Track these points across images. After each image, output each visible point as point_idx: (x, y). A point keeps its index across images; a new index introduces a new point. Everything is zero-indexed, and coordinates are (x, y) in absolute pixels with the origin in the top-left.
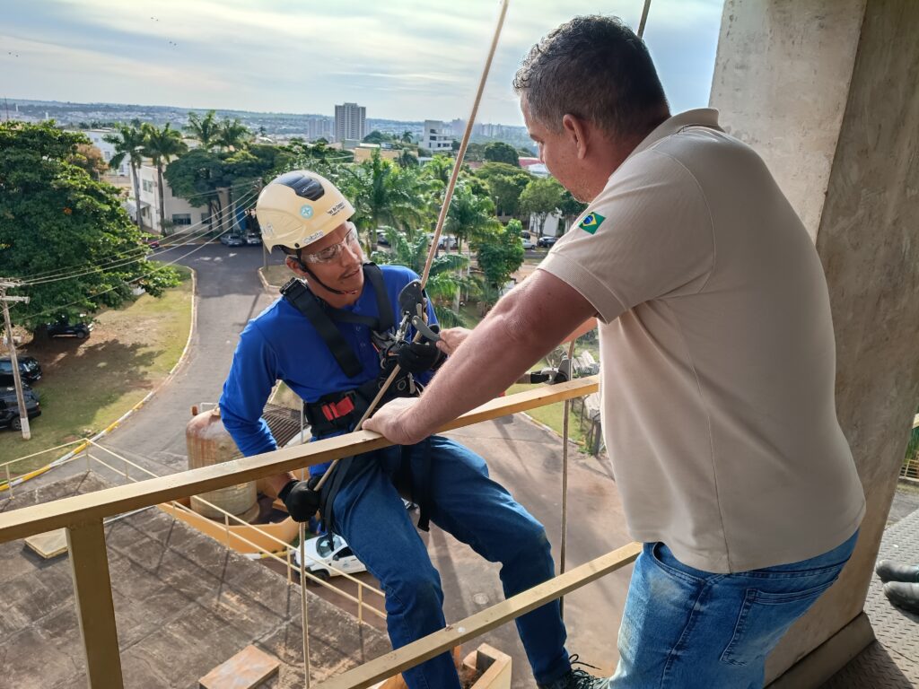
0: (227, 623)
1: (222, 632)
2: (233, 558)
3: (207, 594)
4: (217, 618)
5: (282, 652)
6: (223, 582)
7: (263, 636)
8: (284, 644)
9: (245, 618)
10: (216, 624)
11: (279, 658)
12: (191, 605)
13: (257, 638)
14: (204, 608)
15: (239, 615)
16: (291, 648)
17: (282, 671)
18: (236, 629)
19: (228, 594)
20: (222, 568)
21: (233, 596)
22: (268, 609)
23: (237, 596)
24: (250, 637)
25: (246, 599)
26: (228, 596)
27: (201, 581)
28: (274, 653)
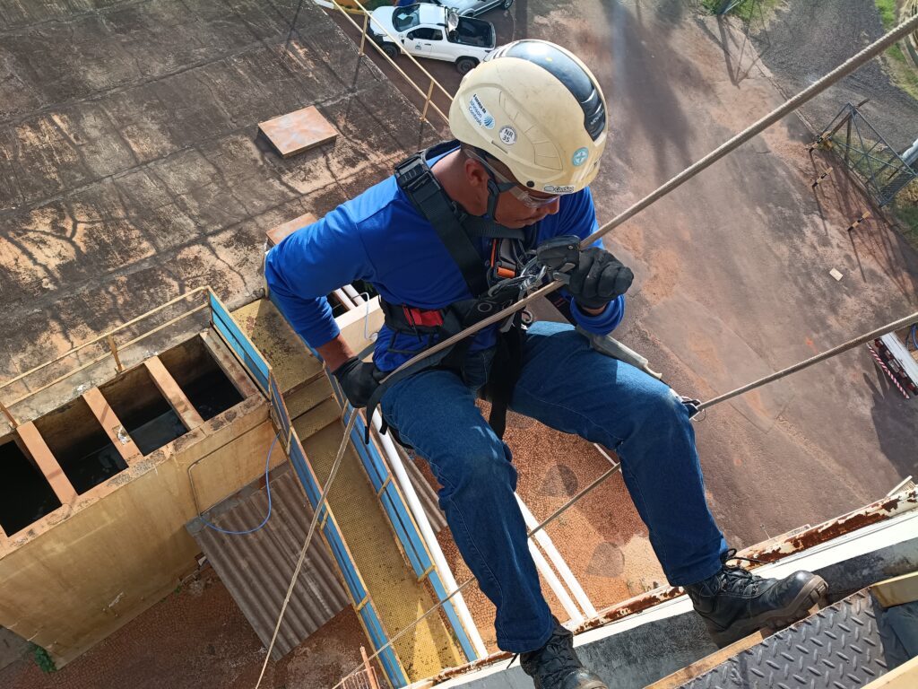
0: (291, 75)
2: (307, 6)
3: (275, 37)
4: (282, 65)
5: (342, 123)
6: (293, 29)
7: (326, 101)
8: (345, 116)
9: (311, 75)
10: (280, 71)
11: (338, 128)
12: (258, 44)
13: (320, 100)
14: (270, 51)
15: (305, 71)
16: (351, 122)
17: (339, 141)
18: (300, 85)
19: (297, 44)
20: (295, 12)
21: (301, 48)
22: (335, 74)
23: (306, 50)
24: (312, 98)
25: (312, 55)
26: (297, 47)
27: (271, 21)
28: (333, 121)
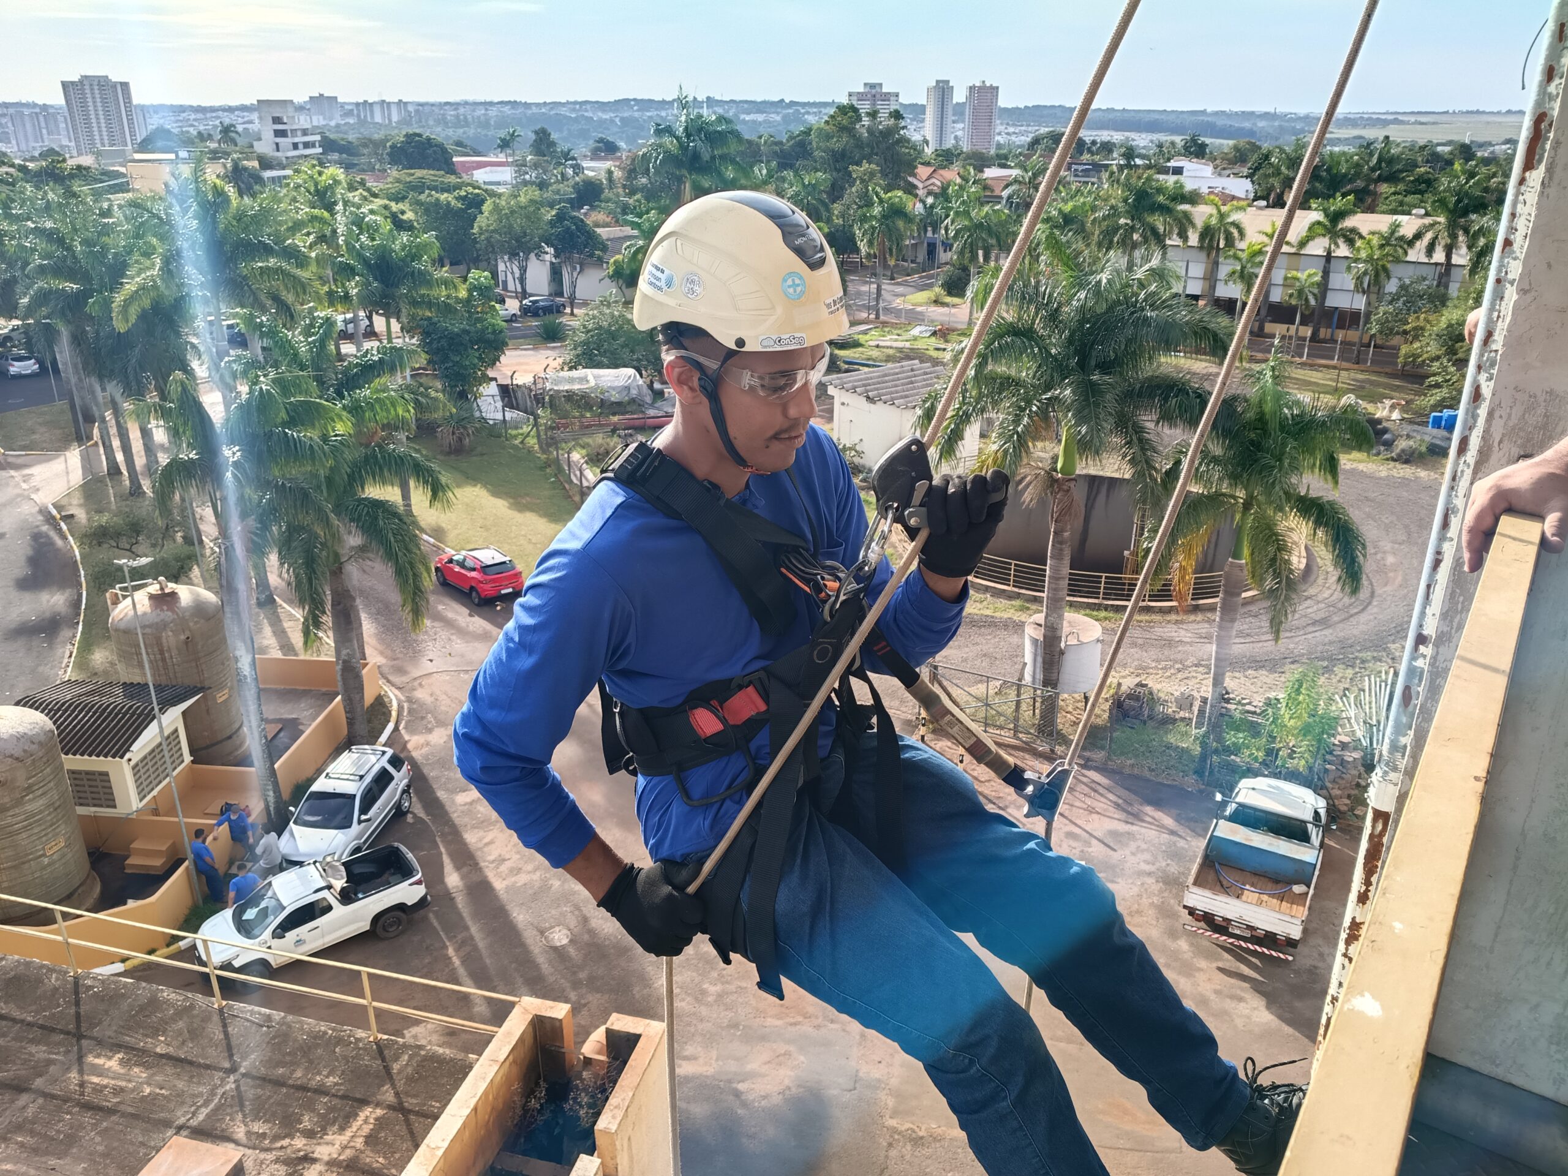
0: (111, 1111)
1: (106, 1129)
2: (91, 987)
3: (52, 1068)
4: (88, 1107)
5: (240, 1133)
6: (79, 1037)
7: (194, 1114)
8: (240, 1116)
9: (147, 1090)
10: (87, 1118)
11: (237, 1143)
12: (24, 1098)
13: (182, 1120)
14: (53, 1097)
15: (133, 1090)
16: (257, 1118)
17: (248, 1164)
18: (134, 1116)
19: (98, 1056)
20: (72, 1011)
21: (110, 1058)
22: (191, 1063)
23: (120, 1056)
24: (167, 1124)
25: (138, 1056)
26: (100, 1061)
27: (33, 1049)
28: (226, 1138)
